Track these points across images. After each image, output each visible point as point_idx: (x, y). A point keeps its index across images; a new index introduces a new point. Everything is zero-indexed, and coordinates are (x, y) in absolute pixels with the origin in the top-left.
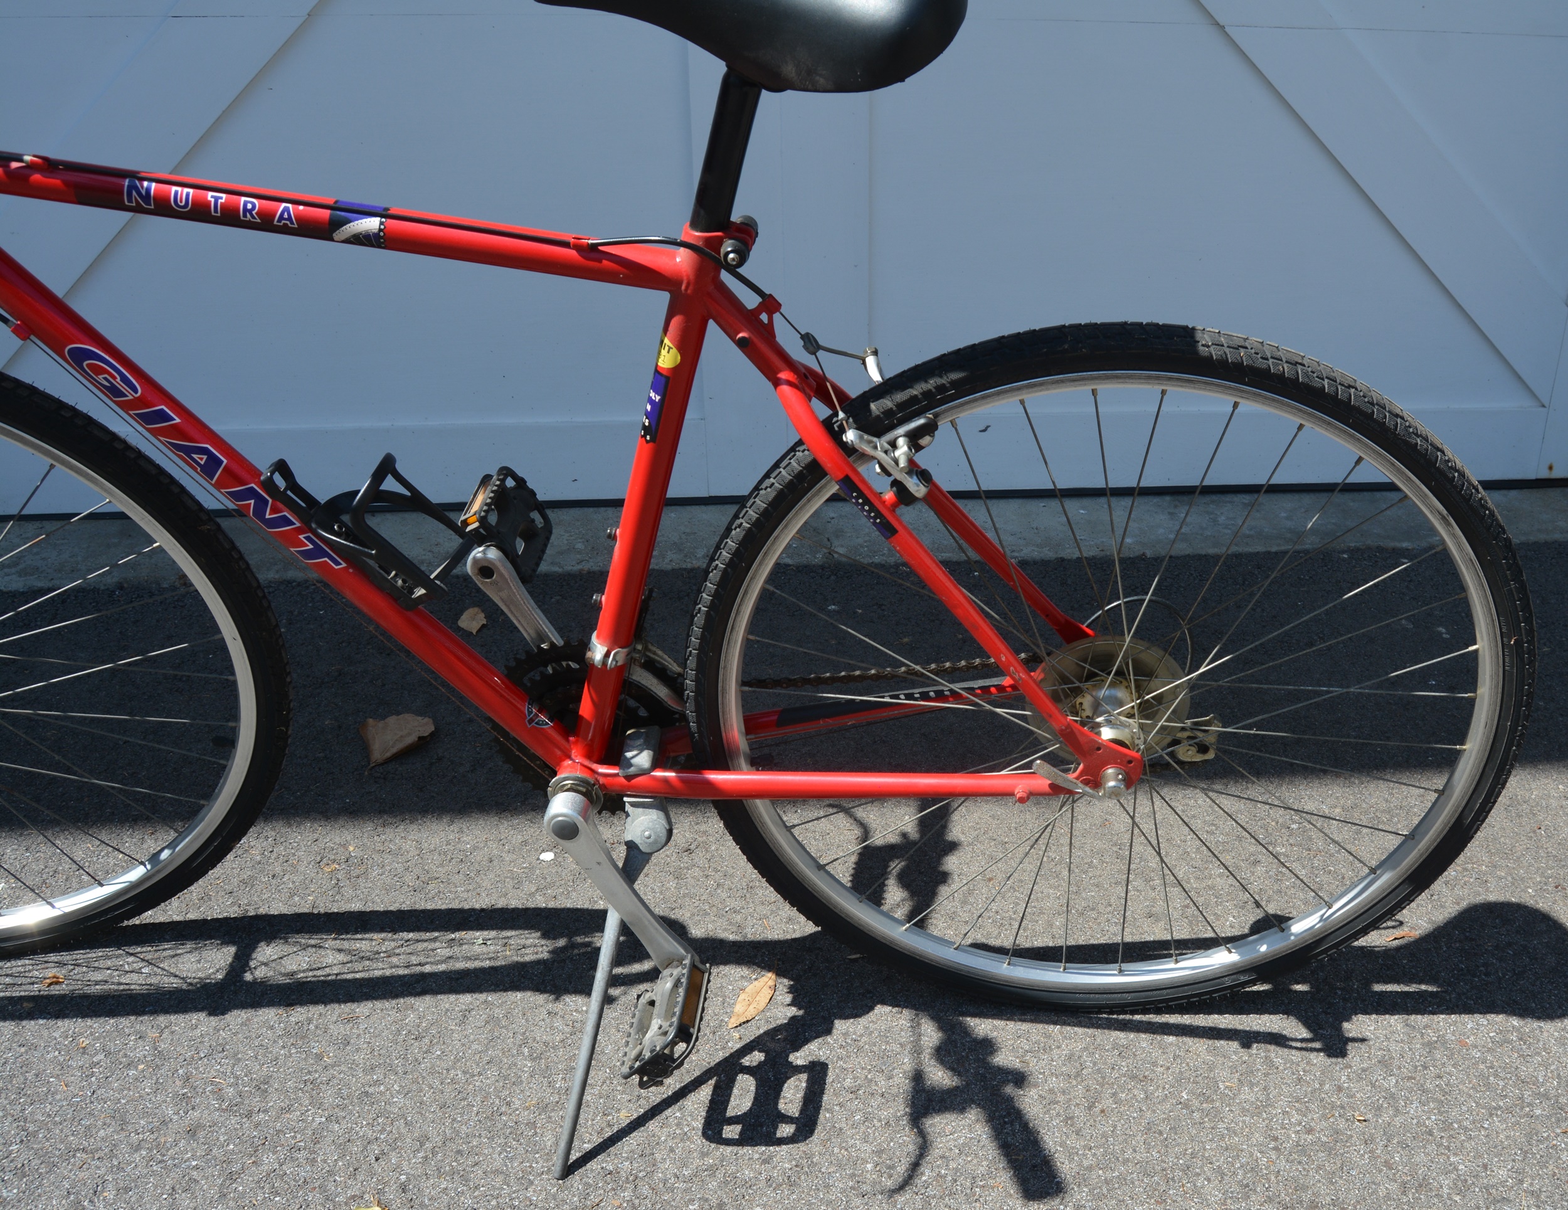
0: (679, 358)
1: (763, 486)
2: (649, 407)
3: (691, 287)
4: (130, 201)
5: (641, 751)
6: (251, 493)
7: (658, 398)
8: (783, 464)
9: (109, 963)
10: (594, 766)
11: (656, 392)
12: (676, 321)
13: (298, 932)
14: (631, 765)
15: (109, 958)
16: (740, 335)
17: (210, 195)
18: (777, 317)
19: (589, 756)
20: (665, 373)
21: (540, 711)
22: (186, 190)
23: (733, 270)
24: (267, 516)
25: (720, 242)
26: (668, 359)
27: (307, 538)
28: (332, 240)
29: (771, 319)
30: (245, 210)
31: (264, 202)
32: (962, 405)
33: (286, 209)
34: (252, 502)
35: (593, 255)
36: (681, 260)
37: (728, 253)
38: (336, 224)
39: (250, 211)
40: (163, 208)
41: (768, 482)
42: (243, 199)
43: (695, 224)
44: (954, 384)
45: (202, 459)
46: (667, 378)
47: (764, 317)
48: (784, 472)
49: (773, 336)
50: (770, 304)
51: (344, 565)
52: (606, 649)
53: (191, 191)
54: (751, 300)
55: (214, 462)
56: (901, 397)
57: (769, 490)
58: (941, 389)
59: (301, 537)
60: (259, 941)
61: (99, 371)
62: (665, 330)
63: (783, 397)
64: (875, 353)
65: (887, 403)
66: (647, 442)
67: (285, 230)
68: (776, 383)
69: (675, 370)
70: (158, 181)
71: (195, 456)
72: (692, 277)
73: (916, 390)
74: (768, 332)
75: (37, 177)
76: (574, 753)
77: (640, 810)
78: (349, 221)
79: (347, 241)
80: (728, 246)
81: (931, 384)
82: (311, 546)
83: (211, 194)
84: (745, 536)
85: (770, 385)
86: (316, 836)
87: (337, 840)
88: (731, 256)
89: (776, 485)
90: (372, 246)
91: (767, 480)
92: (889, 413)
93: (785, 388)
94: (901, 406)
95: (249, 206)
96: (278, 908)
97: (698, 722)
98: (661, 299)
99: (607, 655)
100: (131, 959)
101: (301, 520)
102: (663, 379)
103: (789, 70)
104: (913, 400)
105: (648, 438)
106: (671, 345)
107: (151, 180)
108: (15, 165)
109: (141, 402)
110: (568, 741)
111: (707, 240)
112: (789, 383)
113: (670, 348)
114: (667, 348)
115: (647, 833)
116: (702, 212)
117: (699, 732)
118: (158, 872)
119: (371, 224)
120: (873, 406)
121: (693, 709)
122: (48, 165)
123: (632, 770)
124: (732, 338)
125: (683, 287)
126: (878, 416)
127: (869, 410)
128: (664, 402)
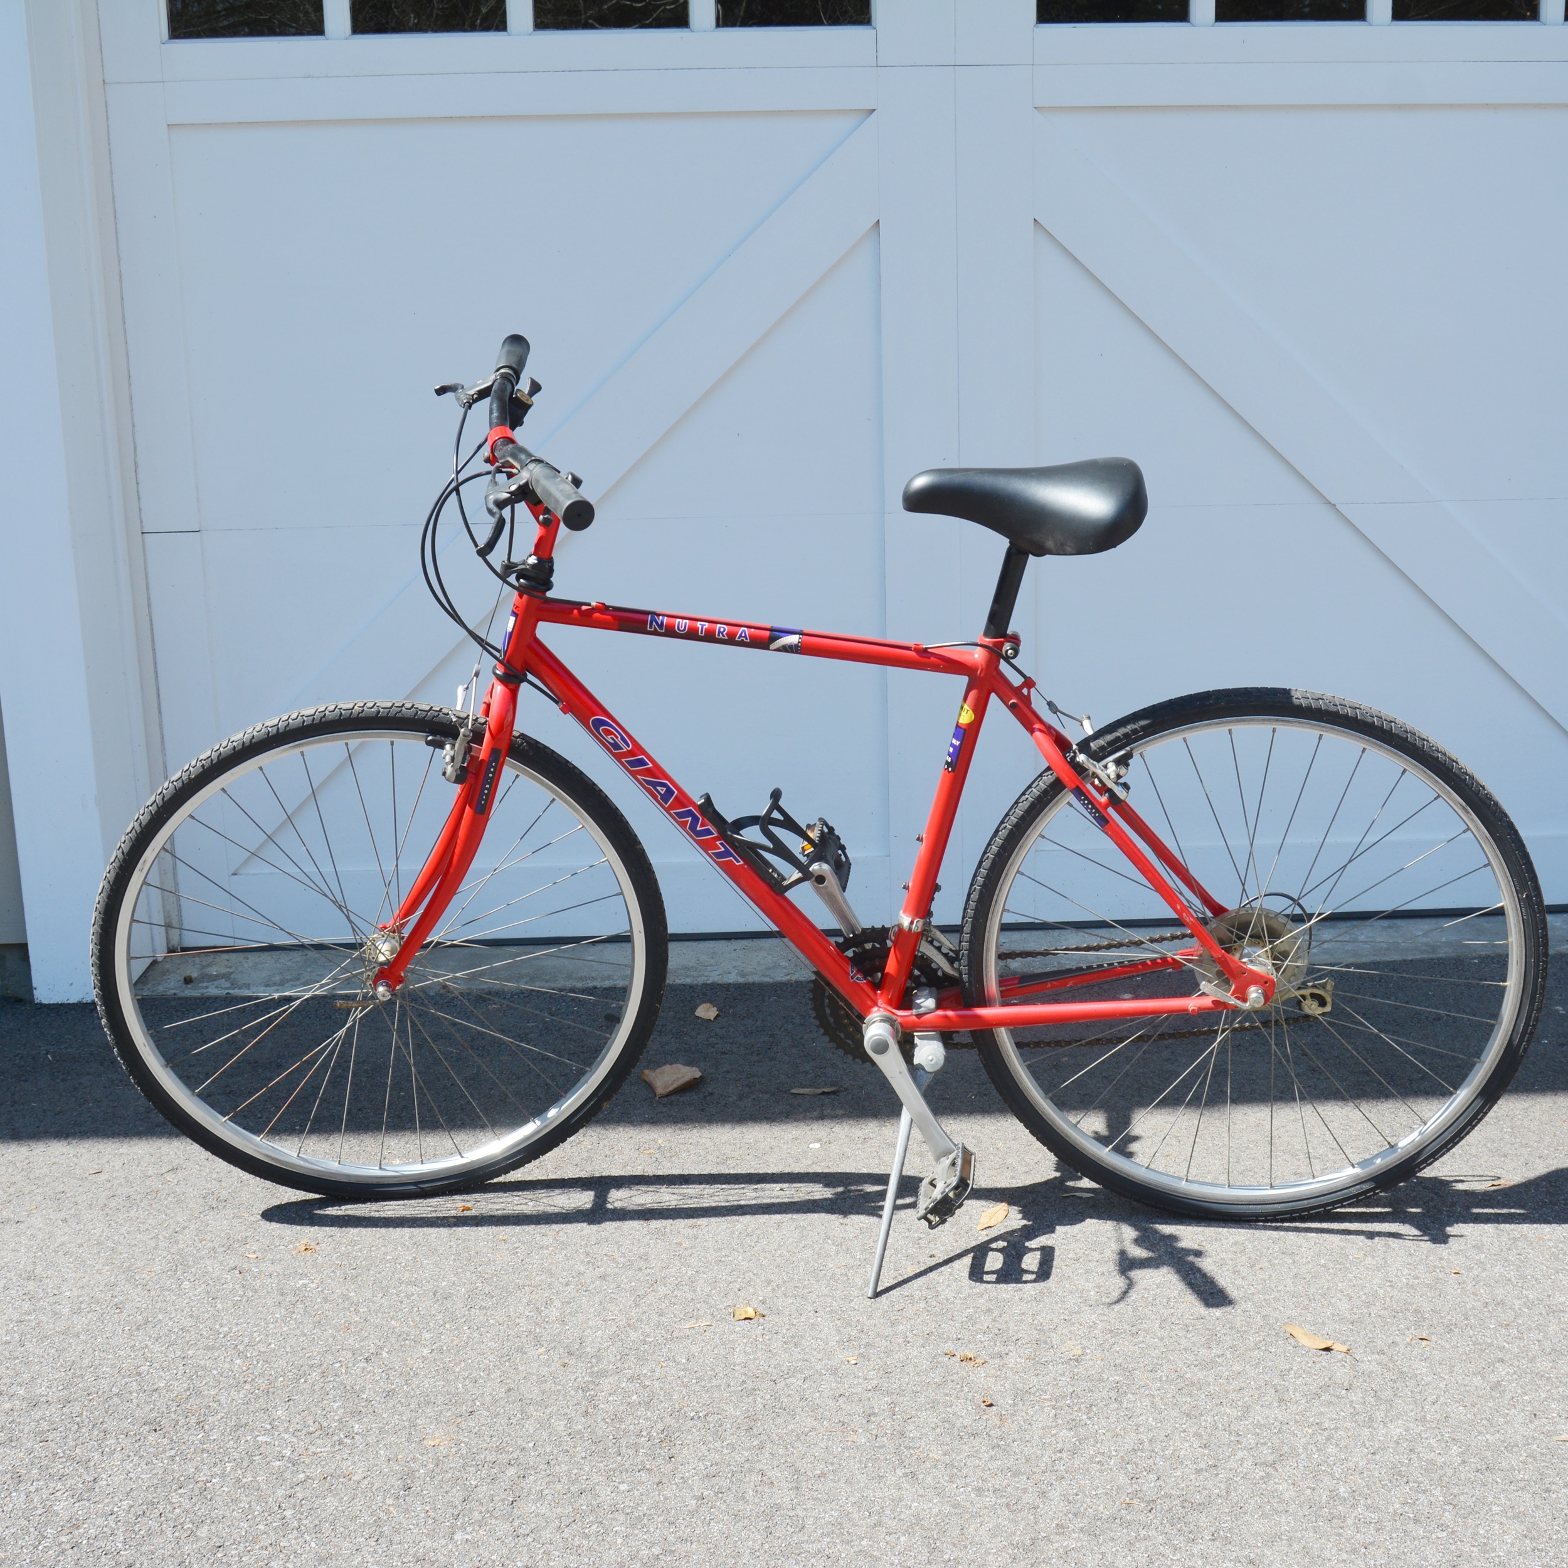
0: (974, 716)
1: (1021, 800)
2: (951, 750)
3: (983, 672)
4: (651, 627)
5: (927, 999)
6: (690, 813)
7: (958, 743)
8: (1034, 786)
9: (501, 1200)
10: (894, 1011)
11: (957, 739)
12: (973, 694)
13: (638, 1184)
14: (921, 1007)
16: (1011, 701)
17: (699, 624)
18: (1033, 690)
19: (890, 1003)
20: (963, 727)
21: (858, 972)
22: (685, 621)
23: (1007, 659)
24: (698, 829)
25: (1002, 644)
26: (967, 717)
27: (721, 844)
28: (768, 649)
29: (1029, 692)
30: (719, 632)
31: (731, 627)
32: (1148, 742)
33: (744, 631)
34: (690, 819)
35: (924, 655)
36: (978, 656)
37: (1007, 651)
38: (773, 639)
39: (722, 633)
40: (670, 632)
41: (1024, 798)
42: (718, 625)
43: (986, 634)
44: (1143, 728)
45: (662, 790)
46: (965, 730)
47: (1025, 691)
48: (1034, 790)
49: (1030, 703)
50: (1029, 683)
51: (742, 863)
52: (910, 919)
53: (687, 621)
54: (1016, 680)
55: (669, 792)
56: (1109, 737)
57: (1025, 803)
58: (1135, 731)
59: (718, 843)
60: (610, 1189)
61: (608, 733)
62: (965, 699)
63: (1036, 739)
64: (1089, 718)
65: (1101, 742)
66: (948, 772)
67: (742, 644)
68: (1032, 731)
69: (970, 725)
70: (668, 616)
71: (658, 788)
72: (984, 666)
73: (1120, 733)
74: (1027, 700)
75: (597, 615)
76: (880, 1002)
77: (926, 1041)
78: (780, 637)
79: (778, 650)
80: (1007, 646)
81: (1129, 728)
82: (723, 849)
83: (699, 623)
84: (1008, 835)
85: (1027, 734)
86: (630, 1135)
87: (647, 1137)
88: (1010, 651)
89: (1030, 799)
90: (793, 652)
92: (1102, 748)
93: (1038, 733)
94: (1110, 743)
95: (722, 630)
97: (969, 974)
98: (964, 680)
99: (912, 923)
101: (719, 832)
102: (962, 731)
103: (1050, 544)
104: (1118, 739)
105: (950, 769)
106: (968, 709)
107: (664, 615)
108: (584, 608)
109: (631, 753)
110: (876, 994)
111: (995, 644)
112: (1040, 730)
113: (967, 711)
114: (965, 711)
115: (930, 1058)
116: (992, 627)
117: (969, 981)
118: (546, 1126)
119: (794, 639)
120: (1092, 744)
121: (966, 963)
122: (603, 608)
123: (922, 1010)
124: (1006, 704)
125: (978, 672)
126: (1098, 749)
127: (1090, 747)
128: (961, 745)
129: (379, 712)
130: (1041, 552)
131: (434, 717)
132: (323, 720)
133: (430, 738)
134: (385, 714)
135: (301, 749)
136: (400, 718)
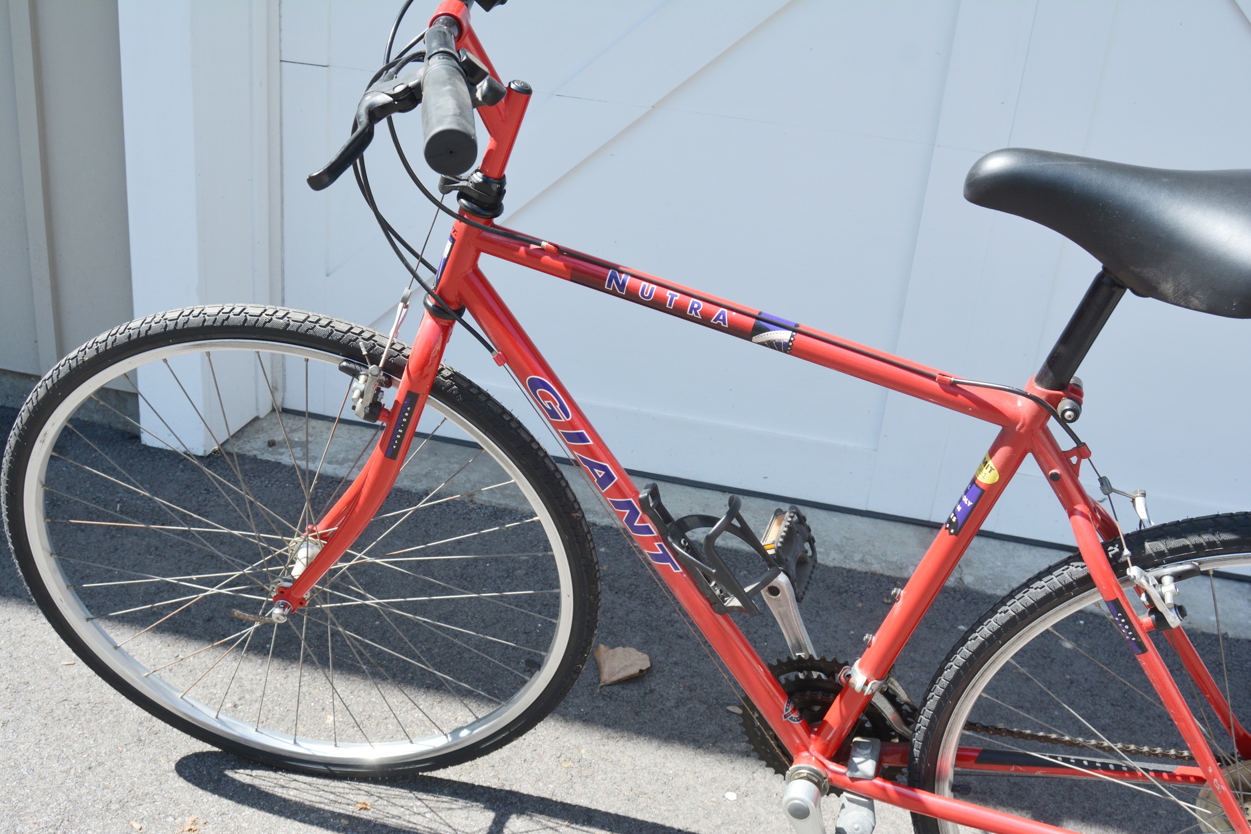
0: (998, 478)
1: (1034, 585)
2: (959, 508)
3: (1024, 428)
4: (609, 286)
5: (867, 759)
6: (629, 505)
7: (970, 504)
8: (1056, 573)
9: (403, 802)
10: (826, 762)
11: (969, 499)
12: (1003, 452)
13: (541, 813)
14: (857, 770)
15: (403, 798)
16: (1053, 471)
17: (668, 293)
18: (1084, 462)
19: (823, 753)
20: (982, 487)
21: (794, 710)
22: (652, 286)
23: (1063, 421)
24: (636, 524)
25: (1059, 399)
26: (988, 476)
27: (660, 546)
28: (751, 340)
29: (1079, 462)
30: (692, 308)
31: (707, 304)
32: (1225, 559)
33: (722, 313)
34: (628, 511)
35: (952, 389)
36: (1023, 407)
37: (1064, 411)
38: (758, 330)
39: (696, 310)
40: (632, 296)
41: (1038, 584)
42: (693, 299)
43: (1040, 379)
44: (1224, 543)
45: (601, 474)
46: (983, 491)
47: (1074, 460)
48: (1055, 580)
49: (1078, 476)
50: (1082, 450)
51: (681, 570)
52: (865, 679)
53: (655, 287)
54: (1066, 443)
55: (609, 477)
56: (1174, 543)
57: (1038, 590)
58: (1212, 544)
59: (656, 544)
60: (511, 813)
61: (546, 397)
62: (992, 452)
63: (1074, 525)
64: (1144, 495)
65: (1160, 546)
66: (950, 534)
67: (718, 327)
68: (1071, 513)
69: (992, 486)
70: (633, 276)
71: (596, 471)
72: (1027, 421)
73: (1191, 540)
74: (1074, 471)
75: (547, 258)
76: (812, 748)
77: (855, 805)
78: (767, 330)
79: (762, 344)
80: (1065, 404)
81: (1205, 538)
82: (661, 552)
83: (669, 291)
84: (1008, 622)
85: (1065, 514)
86: (558, 734)
87: (573, 741)
88: (1068, 413)
89: (1046, 588)
90: (780, 350)
91: (1039, 582)
92: (1161, 554)
93: (1078, 518)
94: (1173, 551)
95: (696, 306)
96: (526, 788)
97: (922, 751)
98: (993, 430)
99: (866, 684)
100: (419, 803)
101: (660, 532)
102: (978, 492)
103: (1168, 287)
104: (1185, 548)
105: (952, 531)
106: (994, 467)
107: (628, 274)
108: (533, 246)
109: (571, 425)
110: (809, 737)
111: (1050, 398)
112: (1083, 515)
113: (992, 469)
114: (989, 469)
115: (856, 826)
116: (1051, 374)
117: (920, 758)
118: (456, 744)
119: (784, 336)
120: (1147, 545)
121: (921, 738)
122: (559, 251)
123: (858, 775)
124: (1046, 474)
125: (1018, 427)
126: (1151, 555)
127: (1144, 548)
128: (973, 507)
129: (288, 325)
130: (1146, 290)
131: (351, 341)
132: (226, 323)
133: (344, 364)
134: (294, 329)
135: (207, 350)
136: (311, 336)
